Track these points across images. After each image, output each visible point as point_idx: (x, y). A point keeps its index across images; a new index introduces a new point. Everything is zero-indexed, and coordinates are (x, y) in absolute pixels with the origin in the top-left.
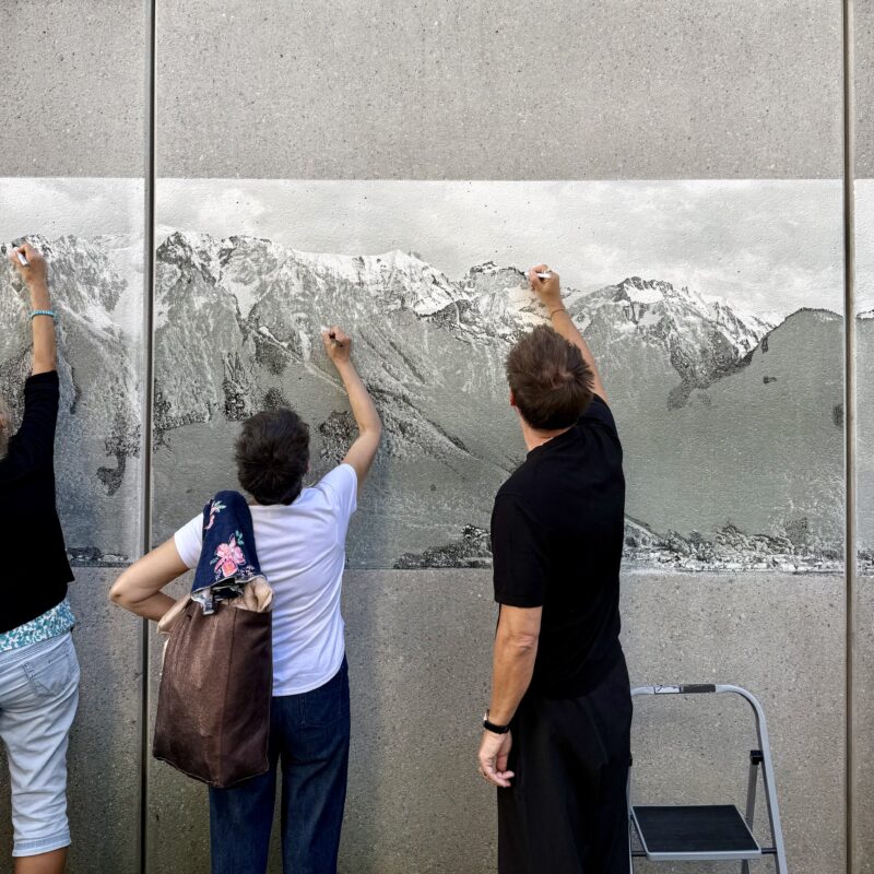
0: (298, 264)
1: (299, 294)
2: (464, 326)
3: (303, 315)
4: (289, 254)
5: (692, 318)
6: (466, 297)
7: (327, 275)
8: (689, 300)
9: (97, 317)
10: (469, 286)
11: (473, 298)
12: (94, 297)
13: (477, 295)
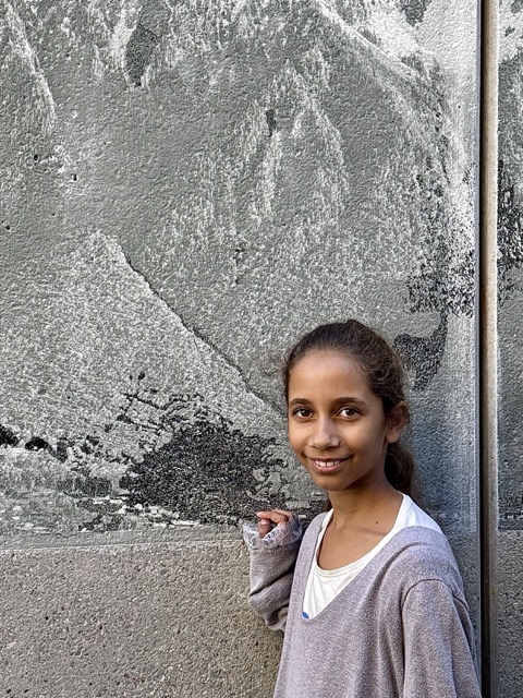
9: (389, 34)
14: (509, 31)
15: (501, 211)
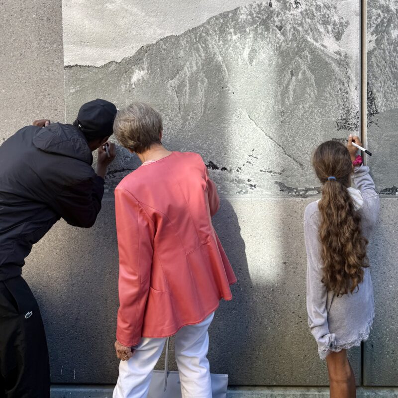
9: (330, 45)
12: (328, 32)
14: (370, 41)
15: (368, 98)
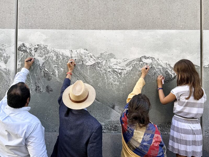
0: (55, 52)
1: (55, 60)
2: (98, 69)
3: (56, 65)
4: (53, 49)
5: (160, 67)
6: (99, 61)
7: (63, 55)
8: (159, 62)
10: (100, 58)
11: (101, 61)
12: (2, 60)
13: (102, 60)
